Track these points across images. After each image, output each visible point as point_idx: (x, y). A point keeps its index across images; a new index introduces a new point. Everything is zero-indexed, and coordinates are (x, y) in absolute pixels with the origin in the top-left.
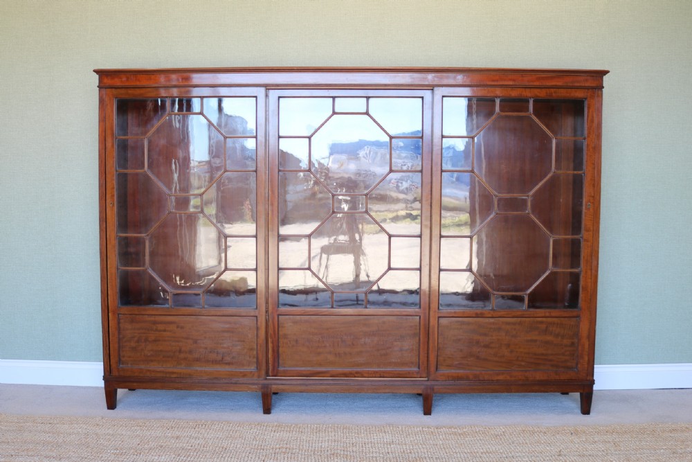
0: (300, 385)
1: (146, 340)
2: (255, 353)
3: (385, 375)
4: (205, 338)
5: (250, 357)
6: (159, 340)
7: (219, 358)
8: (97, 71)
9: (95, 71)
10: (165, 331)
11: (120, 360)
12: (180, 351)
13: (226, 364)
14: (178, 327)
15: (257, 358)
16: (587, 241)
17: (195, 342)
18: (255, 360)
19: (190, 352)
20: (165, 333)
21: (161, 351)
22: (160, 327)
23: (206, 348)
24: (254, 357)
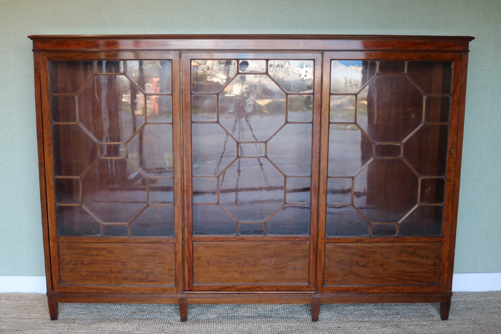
0: (211, 298)
1: (82, 263)
2: (173, 272)
3: (281, 289)
4: (132, 261)
5: (170, 276)
6: (93, 263)
7: (144, 276)
8: (31, 37)
9: (29, 37)
10: (98, 255)
11: (60, 279)
12: (111, 272)
13: (150, 281)
14: (108, 252)
15: (176, 277)
16: (449, 180)
17: (124, 264)
18: (174, 278)
19: (119, 272)
20: (98, 258)
21: (95, 272)
22: (94, 252)
23: (133, 269)
24: (173, 276)
